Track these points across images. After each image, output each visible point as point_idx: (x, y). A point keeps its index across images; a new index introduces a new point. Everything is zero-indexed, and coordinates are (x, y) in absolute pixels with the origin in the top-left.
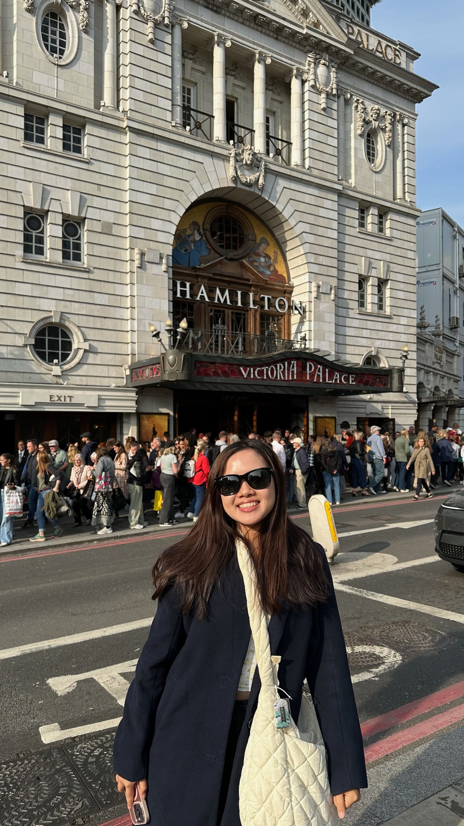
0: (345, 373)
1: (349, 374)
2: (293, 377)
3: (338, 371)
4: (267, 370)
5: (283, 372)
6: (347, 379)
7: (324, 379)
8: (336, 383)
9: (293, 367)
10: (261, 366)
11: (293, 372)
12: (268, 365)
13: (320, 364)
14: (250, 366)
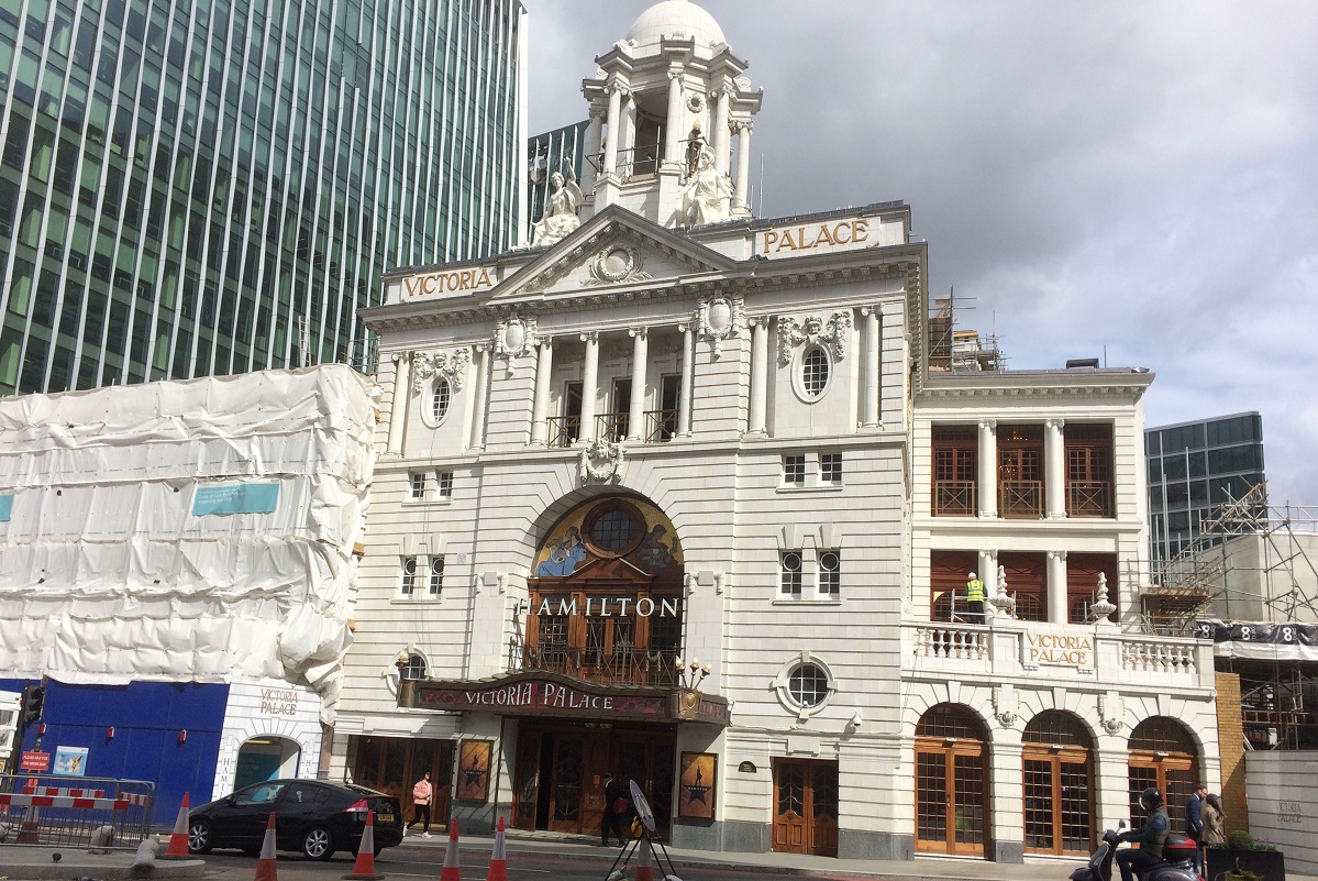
0: (598, 695)
1: (603, 696)
2: (526, 701)
3: (587, 693)
4: (496, 694)
5: (515, 696)
6: (600, 703)
7: (567, 702)
8: (583, 708)
9: (527, 691)
10: (489, 690)
11: (527, 696)
12: (498, 688)
13: (564, 685)
14: (477, 691)
